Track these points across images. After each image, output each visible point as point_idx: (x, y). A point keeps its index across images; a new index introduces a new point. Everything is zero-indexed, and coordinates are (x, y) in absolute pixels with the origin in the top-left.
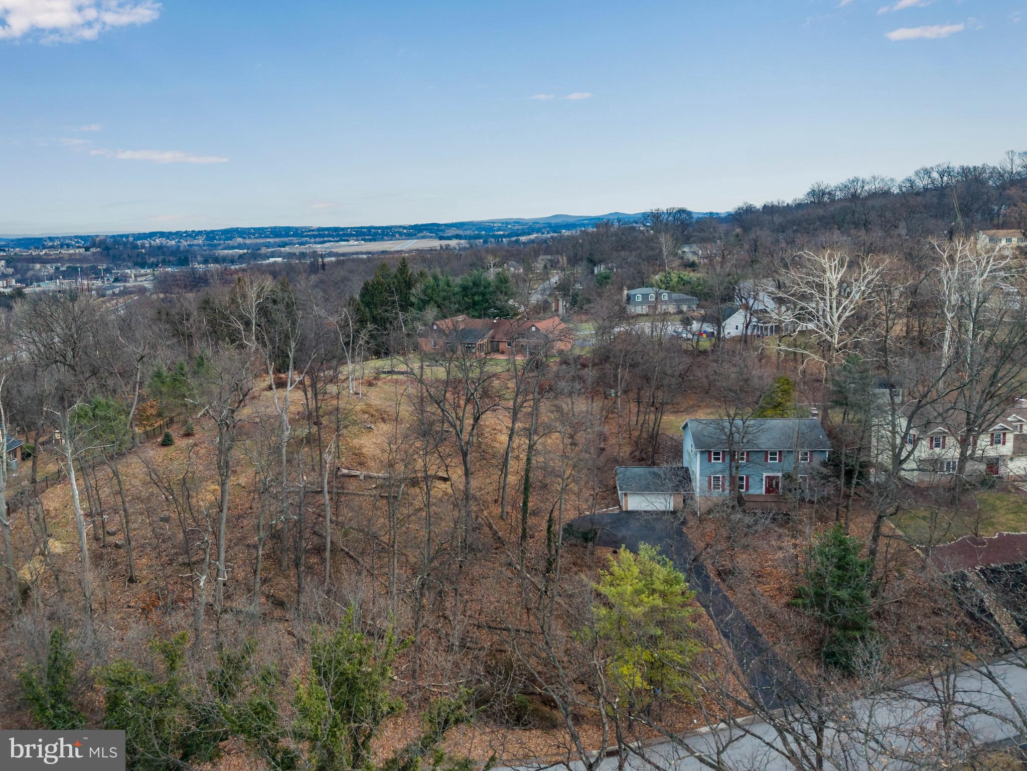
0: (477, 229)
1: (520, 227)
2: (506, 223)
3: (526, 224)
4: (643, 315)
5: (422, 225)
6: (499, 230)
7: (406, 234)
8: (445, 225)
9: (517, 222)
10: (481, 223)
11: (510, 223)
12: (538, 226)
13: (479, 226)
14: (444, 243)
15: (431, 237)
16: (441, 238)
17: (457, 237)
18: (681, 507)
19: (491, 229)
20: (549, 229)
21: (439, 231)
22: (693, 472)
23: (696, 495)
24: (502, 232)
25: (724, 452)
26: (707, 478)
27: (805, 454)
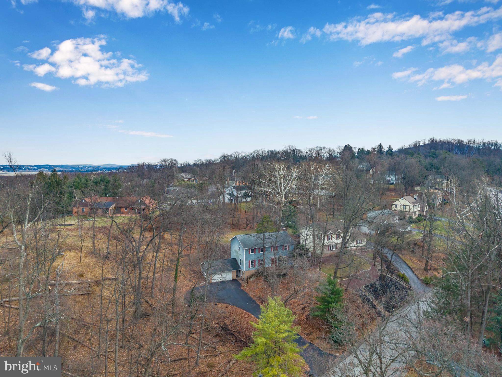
0: (70, 168)
1: (92, 168)
2: (85, 166)
3: (94, 167)
5: (41, 165)
6: (82, 169)
7: (32, 169)
8: (54, 166)
9: (90, 166)
10: (72, 166)
11: (87, 166)
12: (100, 168)
18: (235, 277)
19: (78, 168)
20: (105, 169)
21: (51, 168)
22: (240, 260)
23: (243, 270)
24: (83, 170)
25: (255, 249)
26: (248, 262)
27: (286, 247)
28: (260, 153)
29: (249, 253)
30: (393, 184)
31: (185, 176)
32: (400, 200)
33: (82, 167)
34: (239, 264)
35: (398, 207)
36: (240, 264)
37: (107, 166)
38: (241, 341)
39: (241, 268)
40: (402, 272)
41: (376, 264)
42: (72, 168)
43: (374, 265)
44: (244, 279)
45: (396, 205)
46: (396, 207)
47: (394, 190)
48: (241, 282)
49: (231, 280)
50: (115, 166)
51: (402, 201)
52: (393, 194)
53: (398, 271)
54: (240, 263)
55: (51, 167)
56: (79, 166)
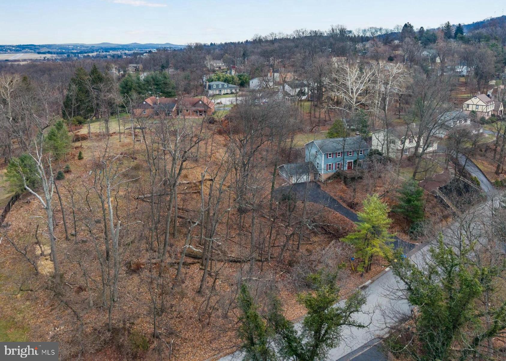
1: (85, 49)
3: (87, 47)
4: (217, 94)
6: (73, 49)
8: (39, 46)
9: (82, 46)
10: (61, 45)
11: (78, 46)
12: (95, 48)
13: (61, 47)
14: (43, 56)
15: (31, 52)
16: (39, 53)
17: (49, 53)
18: (313, 179)
19: (68, 49)
20: (102, 50)
21: (36, 49)
22: (318, 163)
23: (321, 173)
24: (76, 51)
25: (333, 153)
26: (326, 165)
27: (361, 151)
28: (301, 33)
29: (328, 157)
30: (463, 76)
31: (215, 65)
32: (473, 99)
33: (72, 47)
35: (470, 106)
37: (103, 46)
38: (331, 233)
39: (319, 170)
40: (474, 175)
41: (449, 167)
42: (61, 48)
43: (447, 169)
44: (322, 181)
45: (468, 105)
46: (468, 107)
47: (465, 84)
48: (319, 183)
50: (113, 46)
51: (475, 100)
52: (463, 89)
53: (470, 175)
54: (318, 166)
55: (36, 47)
56: (69, 46)
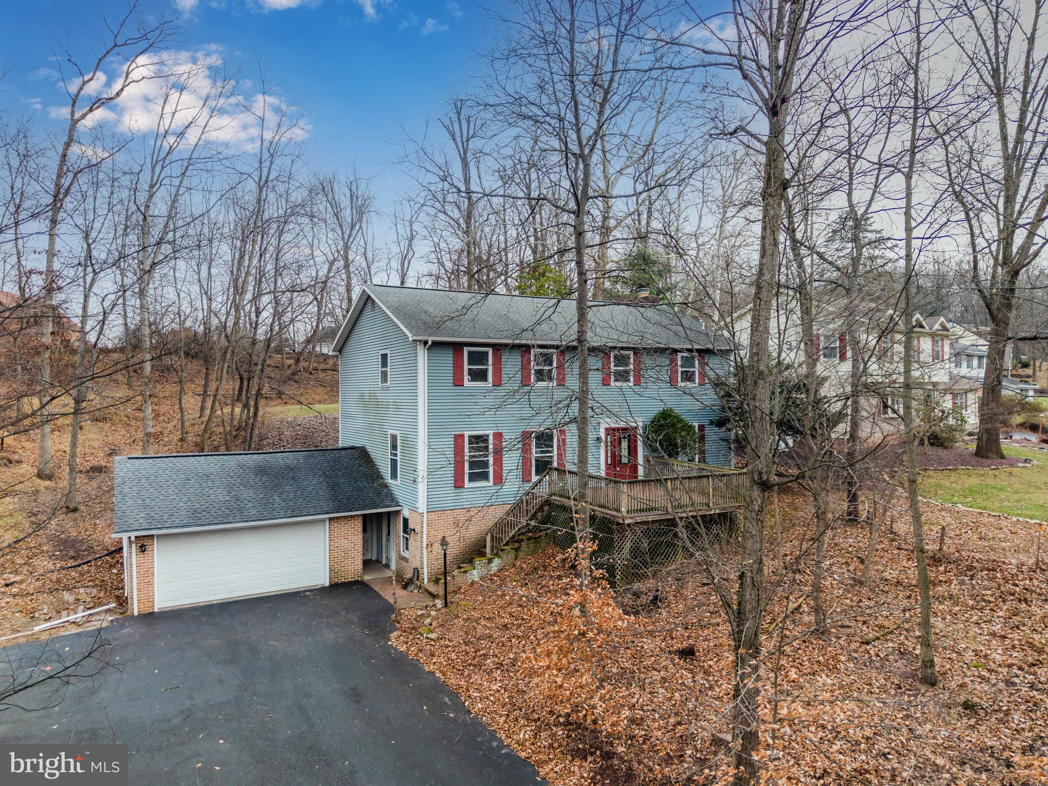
18: (353, 568)
22: (394, 438)
25: (497, 350)
26: (448, 444)
29: (458, 382)
34: (386, 471)
36: (394, 475)
39: (399, 494)
44: (417, 572)
48: (393, 594)
49: (322, 590)
54: (394, 463)
